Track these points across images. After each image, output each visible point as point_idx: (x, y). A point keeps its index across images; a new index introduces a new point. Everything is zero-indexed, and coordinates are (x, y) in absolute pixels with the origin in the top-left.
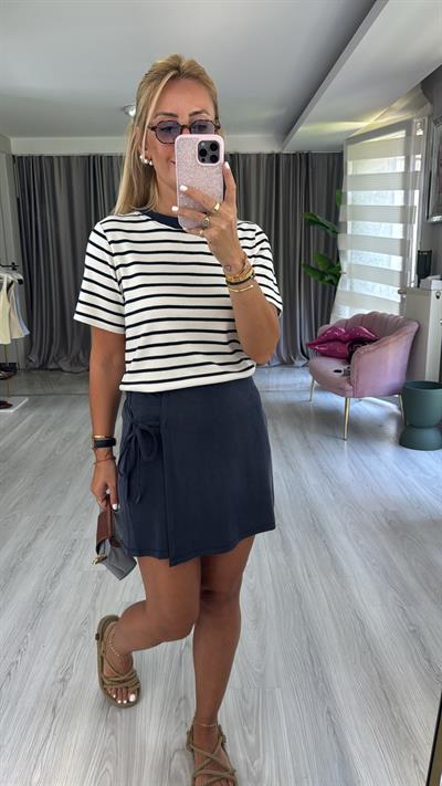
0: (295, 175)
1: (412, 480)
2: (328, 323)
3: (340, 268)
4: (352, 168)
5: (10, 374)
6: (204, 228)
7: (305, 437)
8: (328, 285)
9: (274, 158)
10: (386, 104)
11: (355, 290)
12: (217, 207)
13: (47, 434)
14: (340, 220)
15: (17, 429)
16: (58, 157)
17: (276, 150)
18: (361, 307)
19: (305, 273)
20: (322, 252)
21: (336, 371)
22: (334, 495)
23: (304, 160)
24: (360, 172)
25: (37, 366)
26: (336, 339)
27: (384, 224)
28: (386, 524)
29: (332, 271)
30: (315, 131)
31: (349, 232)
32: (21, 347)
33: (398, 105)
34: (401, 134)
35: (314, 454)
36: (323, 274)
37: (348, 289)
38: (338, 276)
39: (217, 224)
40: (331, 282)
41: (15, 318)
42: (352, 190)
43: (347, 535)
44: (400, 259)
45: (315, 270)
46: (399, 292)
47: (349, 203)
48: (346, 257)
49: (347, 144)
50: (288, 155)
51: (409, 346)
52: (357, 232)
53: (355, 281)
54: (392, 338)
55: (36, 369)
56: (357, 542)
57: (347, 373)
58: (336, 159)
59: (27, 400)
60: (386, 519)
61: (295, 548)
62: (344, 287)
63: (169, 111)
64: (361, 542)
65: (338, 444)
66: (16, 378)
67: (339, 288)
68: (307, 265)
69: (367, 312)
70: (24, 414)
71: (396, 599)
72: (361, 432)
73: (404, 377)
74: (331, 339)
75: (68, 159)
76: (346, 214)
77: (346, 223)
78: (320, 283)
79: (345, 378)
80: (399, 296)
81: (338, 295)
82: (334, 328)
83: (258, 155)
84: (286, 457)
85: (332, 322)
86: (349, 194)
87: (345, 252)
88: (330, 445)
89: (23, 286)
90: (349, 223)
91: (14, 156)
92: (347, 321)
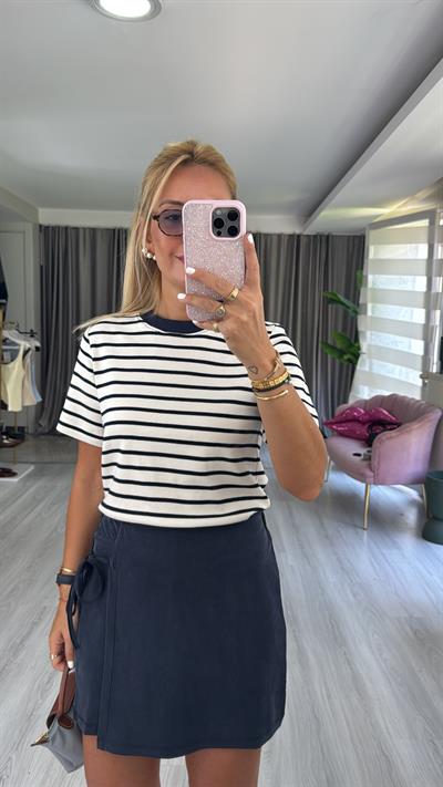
0: (315, 255)
1: (438, 581)
2: (345, 401)
3: (359, 348)
4: (373, 252)
5: (19, 441)
6: (219, 320)
7: (322, 524)
8: (346, 363)
9: (295, 240)
10: (409, 194)
11: (374, 371)
12: (235, 293)
13: (49, 508)
14: (361, 302)
15: (20, 501)
16: (84, 229)
17: (298, 231)
18: (380, 388)
19: (322, 351)
20: (340, 330)
21: (356, 455)
22: (355, 596)
23: (324, 240)
24: (382, 257)
25: (47, 431)
26: (355, 420)
27: (405, 308)
28: (410, 633)
29: (351, 350)
30: (337, 215)
31: (369, 313)
32: (32, 413)
33: (422, 194)
34: (425, 223)
35: (332, 544)
36: (341, 353)
37: (367, 369)
38: (357, 356)
39: (235, 313)
40: (349, 360)
41: (28, 384)
42: (374, 273)
43: (370, 647)
44: (422, 343)
45: (333, 348)
46: (421, 377)
47: (370, 285)
48: (365, 338)
49: (371, 229)
50: (308, 236)
51: (432, 435)
52: (377, 314)
53: (375, 361)
54: (415, 426)
55: (44, 434)
56: (381, 655)
57: (368, 458)
58: (357, 242)
59: (32, 468)
60: (411, 628)
61: (312, 660)
62: (362, 367)
63: (176, 199)
64: (384, 656)
65: (357, 533)
66: (23, 445)
67: (358, 367)
68: (325, 343)
69: (387, 393)
70: (28, 484)
71: (425, 730)
72: (381, 521)
73: (426, 466)
74: (349, 419)
75: (94, 231)
76: (366, 296)
77: (366, 305)
78: (337, 361)
79: (365, 463)
80: (421, 380)
81: (357, 375)
82: (353, 409)
83: (280, 236)
84: (302, 547)
85: (351, 401)
86: (370, 277)
87: (364, 333)
88: (348, 534)
89: (39, 353)
90: (369, 306)
91: (40, 226)
92: (366, 401)
